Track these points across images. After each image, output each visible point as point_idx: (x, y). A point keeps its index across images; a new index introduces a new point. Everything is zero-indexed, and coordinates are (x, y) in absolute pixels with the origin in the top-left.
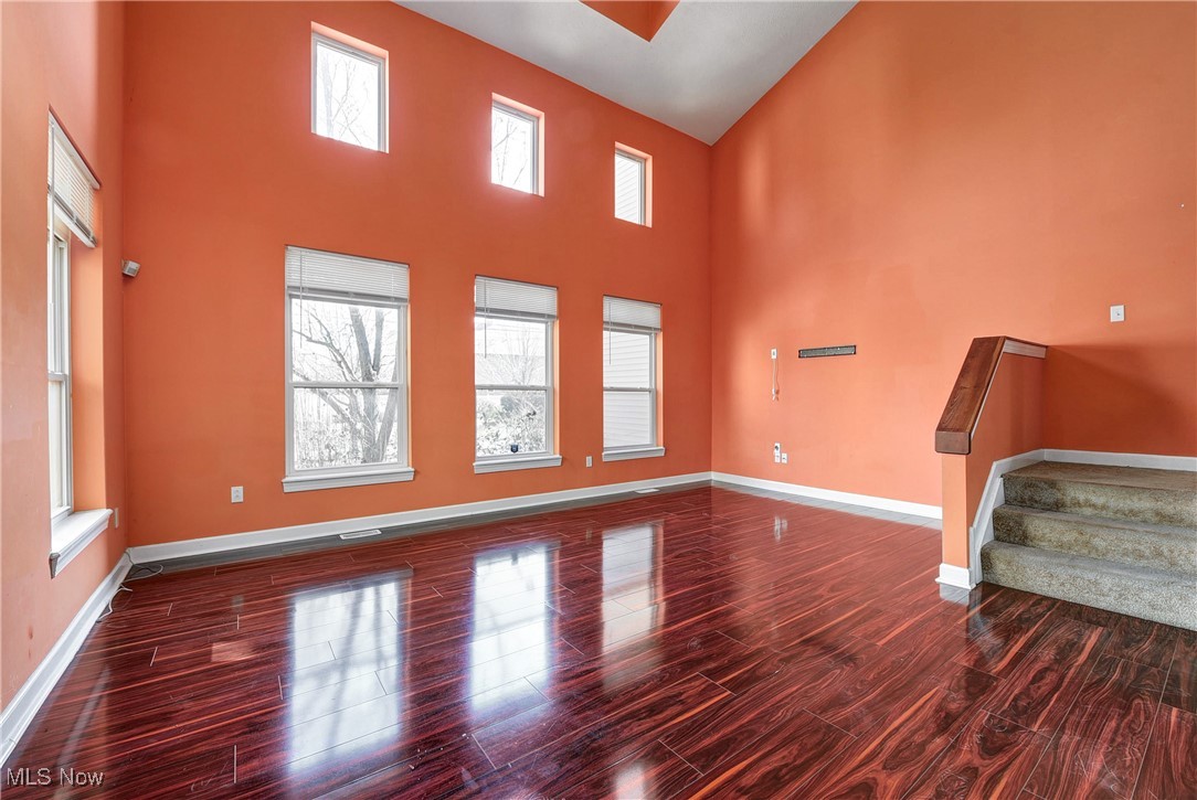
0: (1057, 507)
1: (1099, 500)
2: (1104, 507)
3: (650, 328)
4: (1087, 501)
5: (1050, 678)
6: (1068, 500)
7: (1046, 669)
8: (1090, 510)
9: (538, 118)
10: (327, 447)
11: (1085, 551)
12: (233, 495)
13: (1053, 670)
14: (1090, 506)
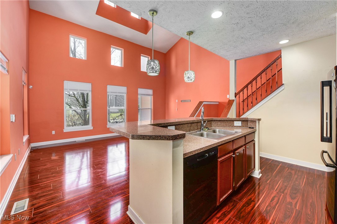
3: (150, 95)
9: (122, 50)
10: (74, 122)
12: (53, 133)
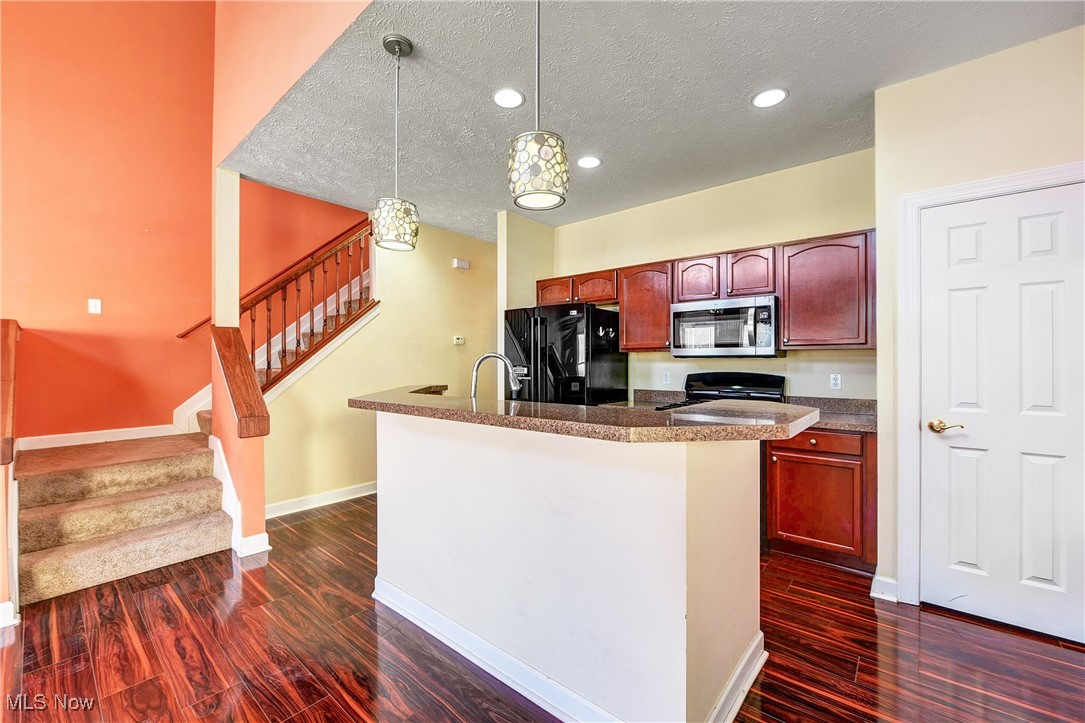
0: (83, 495)
1: (121, 477)
2: (128, 482)
4: (113, 481)
5: (187, 643)
6: (93, 485)
7: (178, 640)
8: (114, 488)
11: (122, 527)
13: (182, 638)
14: (115, 485)
